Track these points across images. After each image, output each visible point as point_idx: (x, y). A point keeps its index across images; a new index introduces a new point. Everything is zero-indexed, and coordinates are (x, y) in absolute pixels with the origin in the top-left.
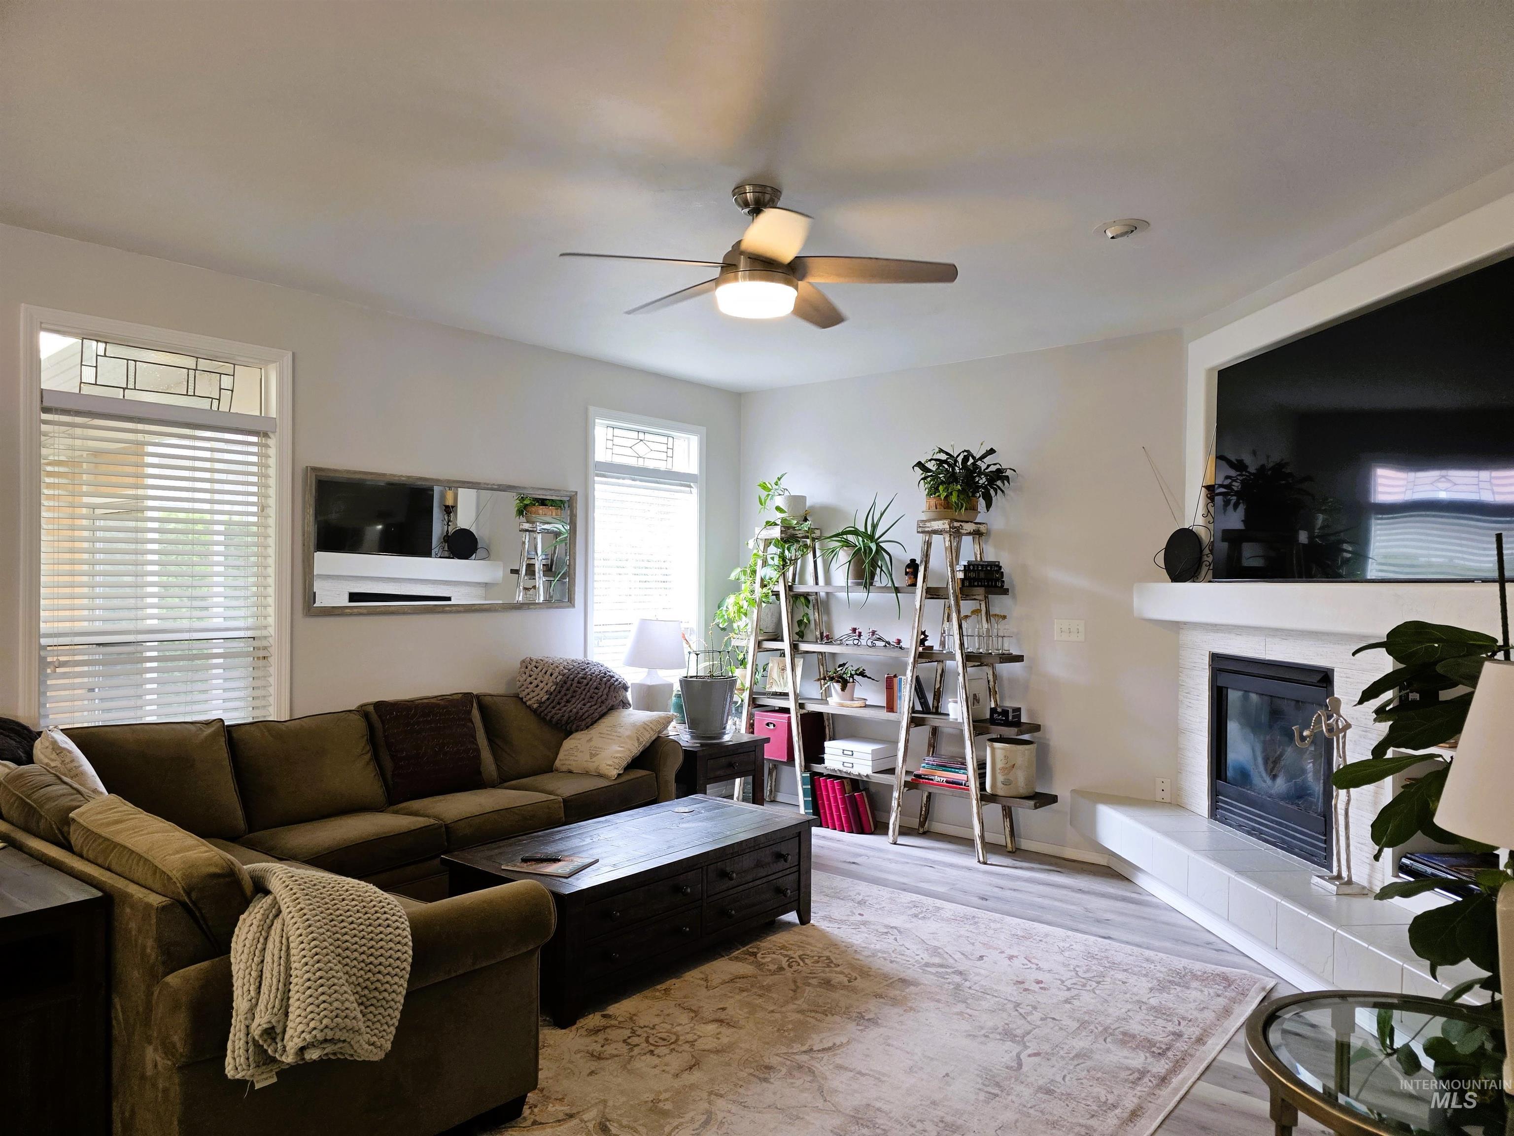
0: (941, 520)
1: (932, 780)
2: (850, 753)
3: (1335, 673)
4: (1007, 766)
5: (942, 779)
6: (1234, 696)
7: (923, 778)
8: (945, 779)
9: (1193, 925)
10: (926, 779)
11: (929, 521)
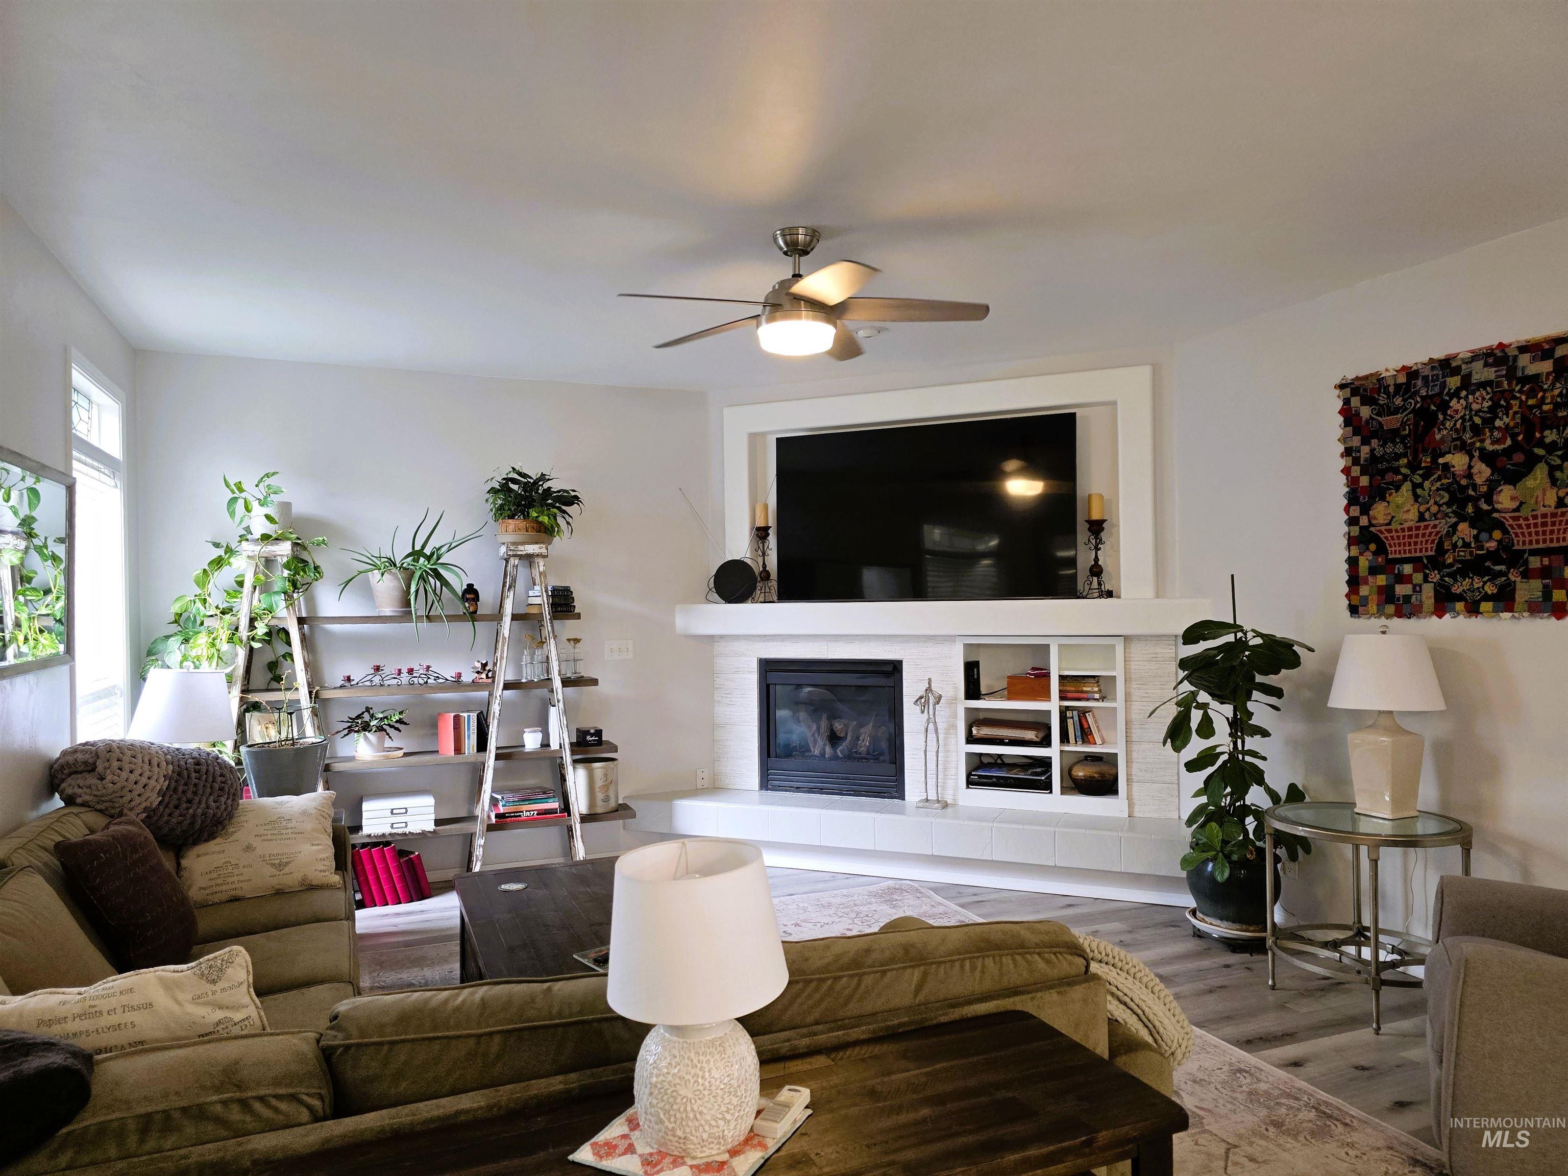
0: (537, 543)
1: (520, 816)
2: (404, 811)
3: (904, 663)
4: (606, 783)
5: (532, 813)
6: (779, 691)
7: (508, 817)
8: (536, 812)
9: (790, 871)
10: (511, 817)
11: (523, 543)
